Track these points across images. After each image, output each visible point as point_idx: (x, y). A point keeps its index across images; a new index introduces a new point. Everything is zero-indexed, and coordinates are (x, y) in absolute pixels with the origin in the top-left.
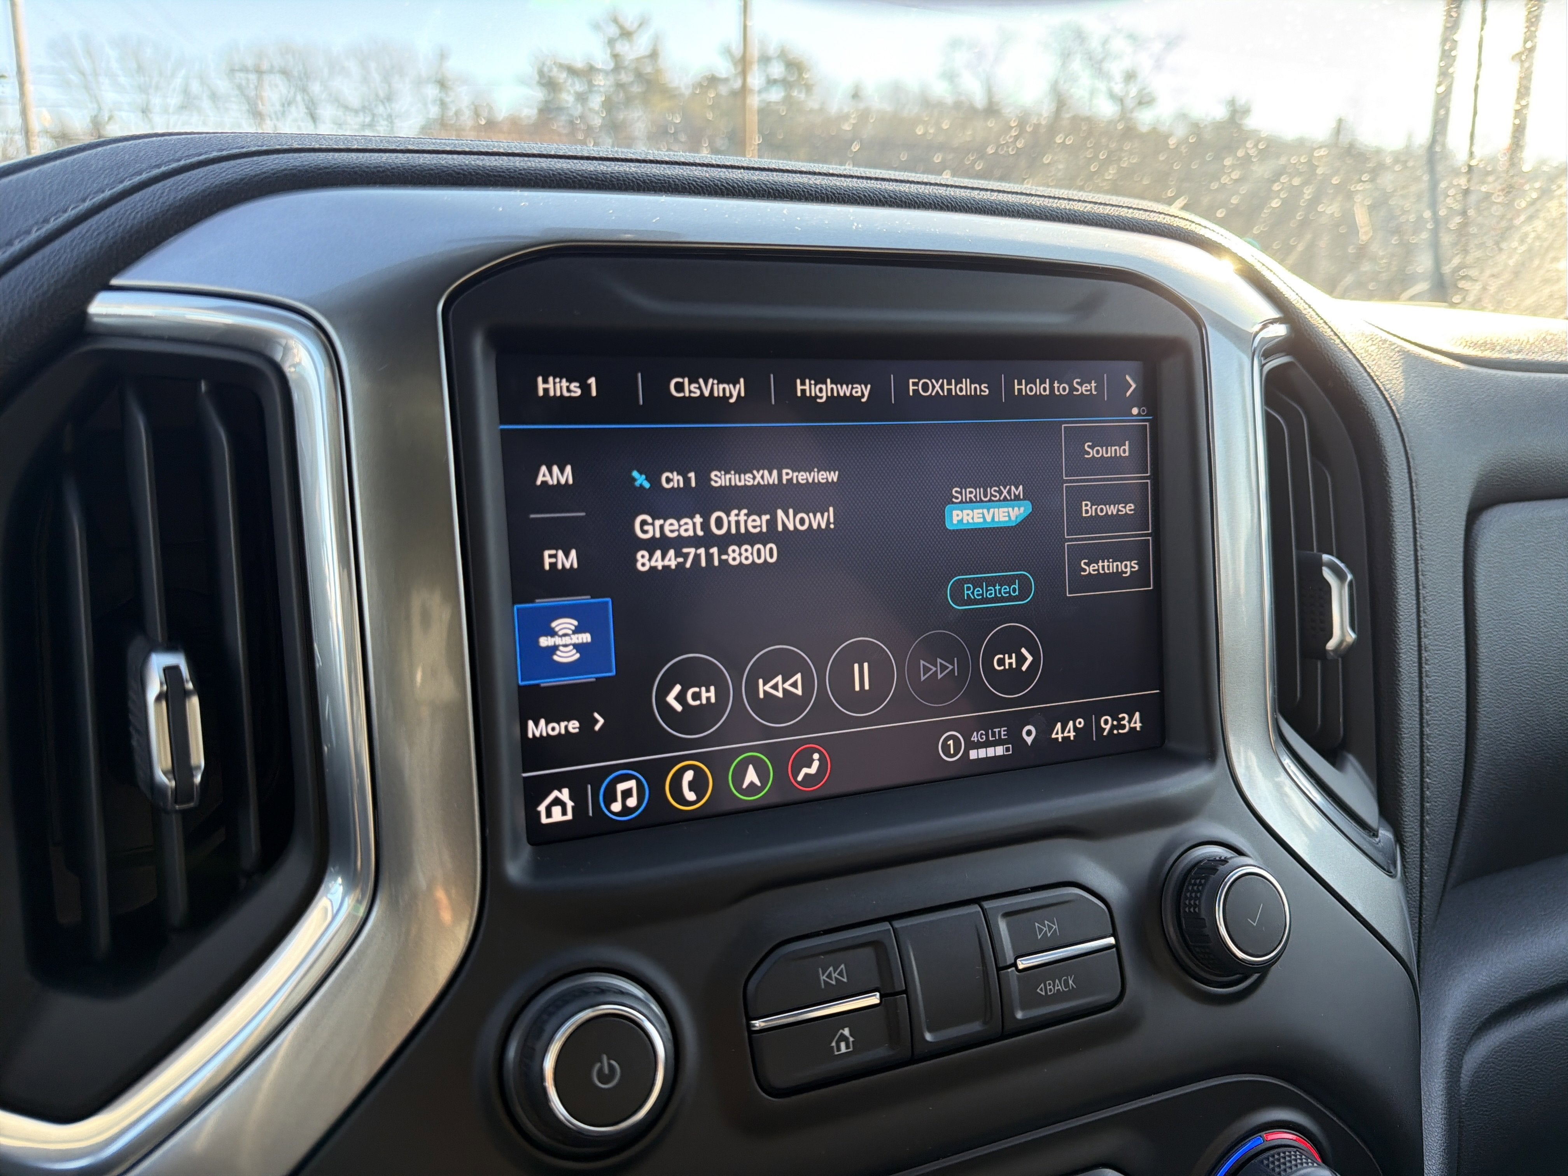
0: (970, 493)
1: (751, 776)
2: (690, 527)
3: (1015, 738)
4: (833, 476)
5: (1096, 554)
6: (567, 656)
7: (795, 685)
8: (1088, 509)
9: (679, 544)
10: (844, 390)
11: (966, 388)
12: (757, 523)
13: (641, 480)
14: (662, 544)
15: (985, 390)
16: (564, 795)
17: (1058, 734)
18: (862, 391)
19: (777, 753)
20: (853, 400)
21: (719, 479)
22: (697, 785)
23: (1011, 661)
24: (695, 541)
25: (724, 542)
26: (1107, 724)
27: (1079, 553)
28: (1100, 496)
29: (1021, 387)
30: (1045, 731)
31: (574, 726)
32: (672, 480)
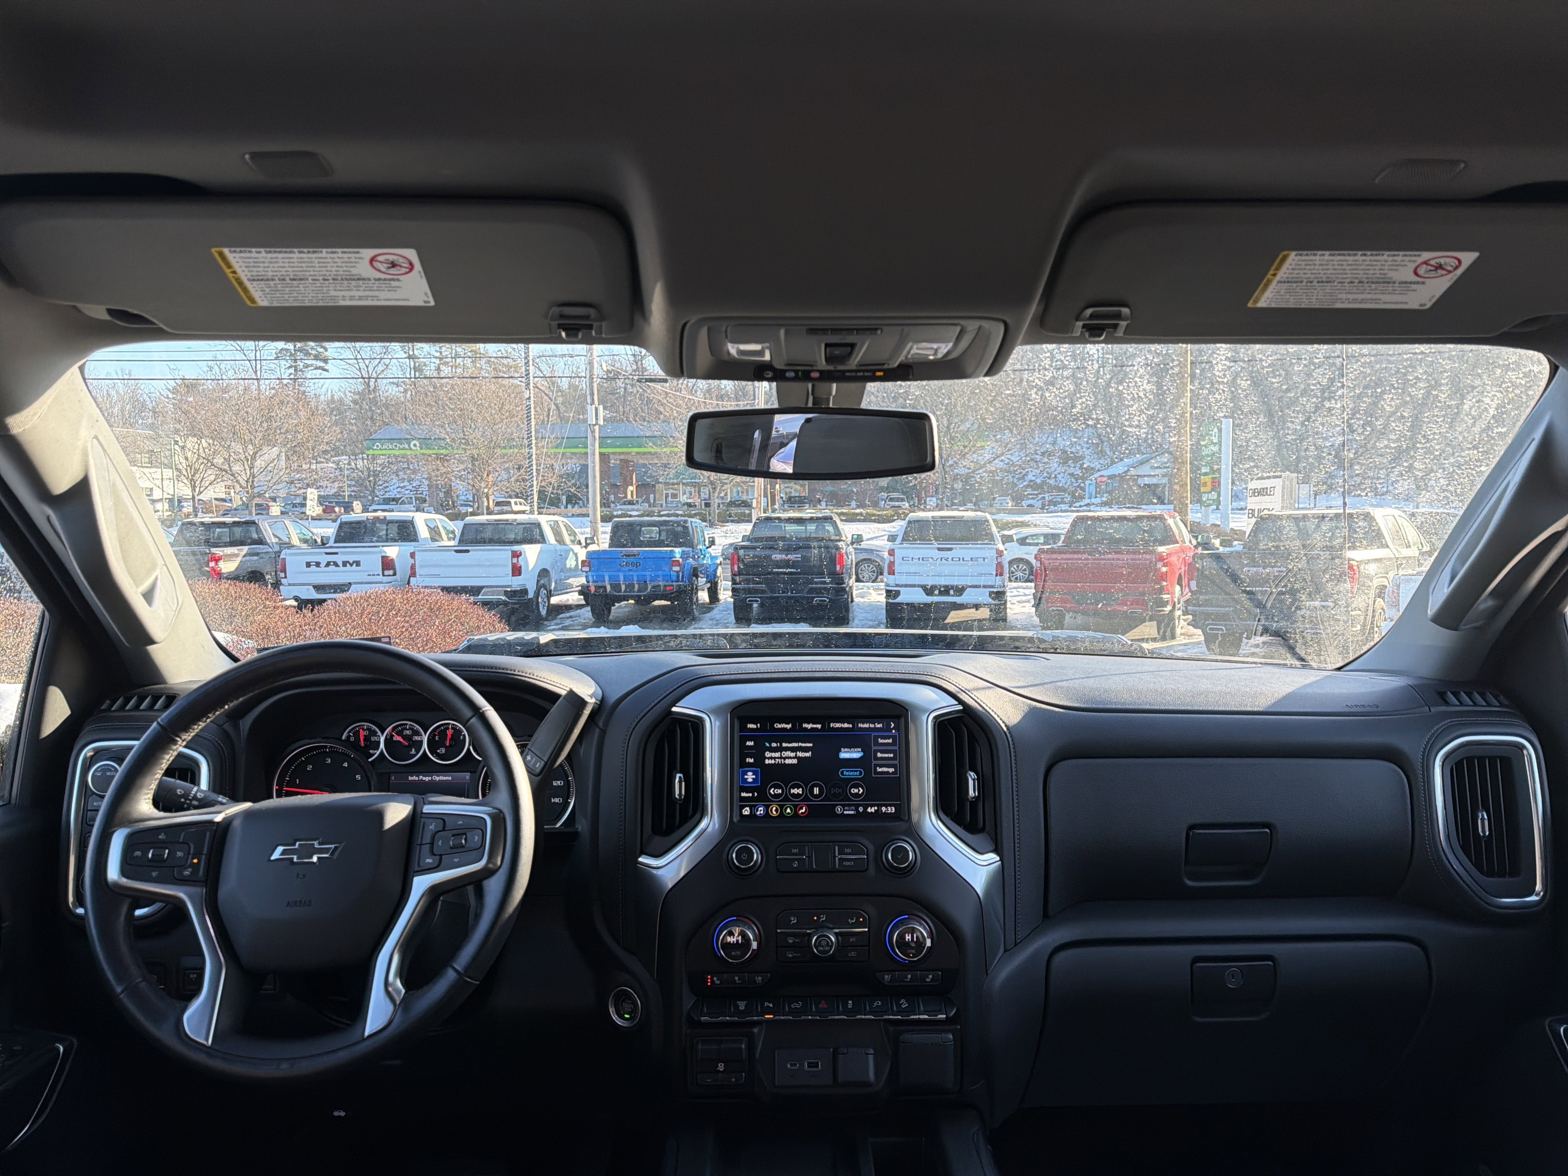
0: (846, 750)
1: (788, 810)
2: (777, 755)
3: (857, 810)
4: (811, 745)
5: (881, 766)
6: (750, 780)
7: (800, 791)
8: (879, 755)
9: (775, 758)
10: (815, 726)
11: (846, 725)
12: (792, 755)
13: (767, 745)
14: (771, 758)
15: (851, 726)
16: (748, 808)
17: (869, 810)
18: (819, 726)
19: (795, 806)
20: (817, 728)
21: (784, 745)
22: (776, 811)
23: (856, 791)
24: (778, 758)
25: (785, 758)
26: (884, 809)
27: (876, 766)
28: (882, 752)
29: (860, 725)
30: (865, 809)
31: (750, 795)
32: (774, 745)
